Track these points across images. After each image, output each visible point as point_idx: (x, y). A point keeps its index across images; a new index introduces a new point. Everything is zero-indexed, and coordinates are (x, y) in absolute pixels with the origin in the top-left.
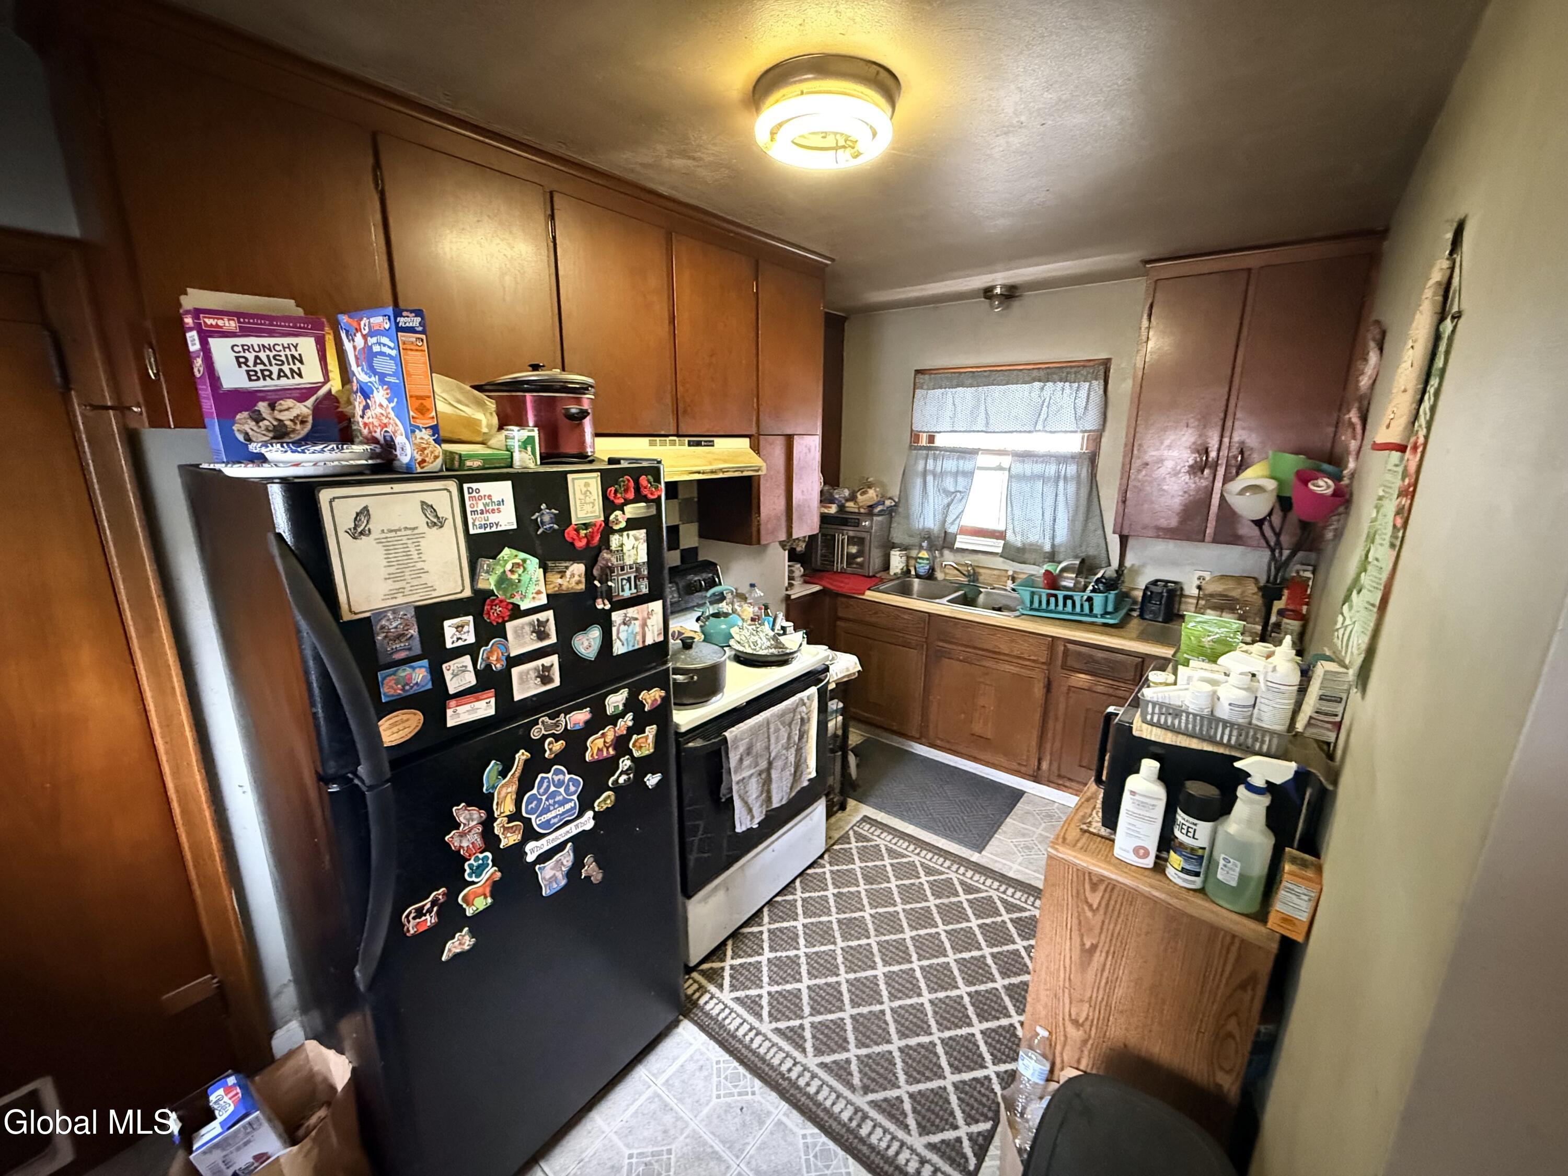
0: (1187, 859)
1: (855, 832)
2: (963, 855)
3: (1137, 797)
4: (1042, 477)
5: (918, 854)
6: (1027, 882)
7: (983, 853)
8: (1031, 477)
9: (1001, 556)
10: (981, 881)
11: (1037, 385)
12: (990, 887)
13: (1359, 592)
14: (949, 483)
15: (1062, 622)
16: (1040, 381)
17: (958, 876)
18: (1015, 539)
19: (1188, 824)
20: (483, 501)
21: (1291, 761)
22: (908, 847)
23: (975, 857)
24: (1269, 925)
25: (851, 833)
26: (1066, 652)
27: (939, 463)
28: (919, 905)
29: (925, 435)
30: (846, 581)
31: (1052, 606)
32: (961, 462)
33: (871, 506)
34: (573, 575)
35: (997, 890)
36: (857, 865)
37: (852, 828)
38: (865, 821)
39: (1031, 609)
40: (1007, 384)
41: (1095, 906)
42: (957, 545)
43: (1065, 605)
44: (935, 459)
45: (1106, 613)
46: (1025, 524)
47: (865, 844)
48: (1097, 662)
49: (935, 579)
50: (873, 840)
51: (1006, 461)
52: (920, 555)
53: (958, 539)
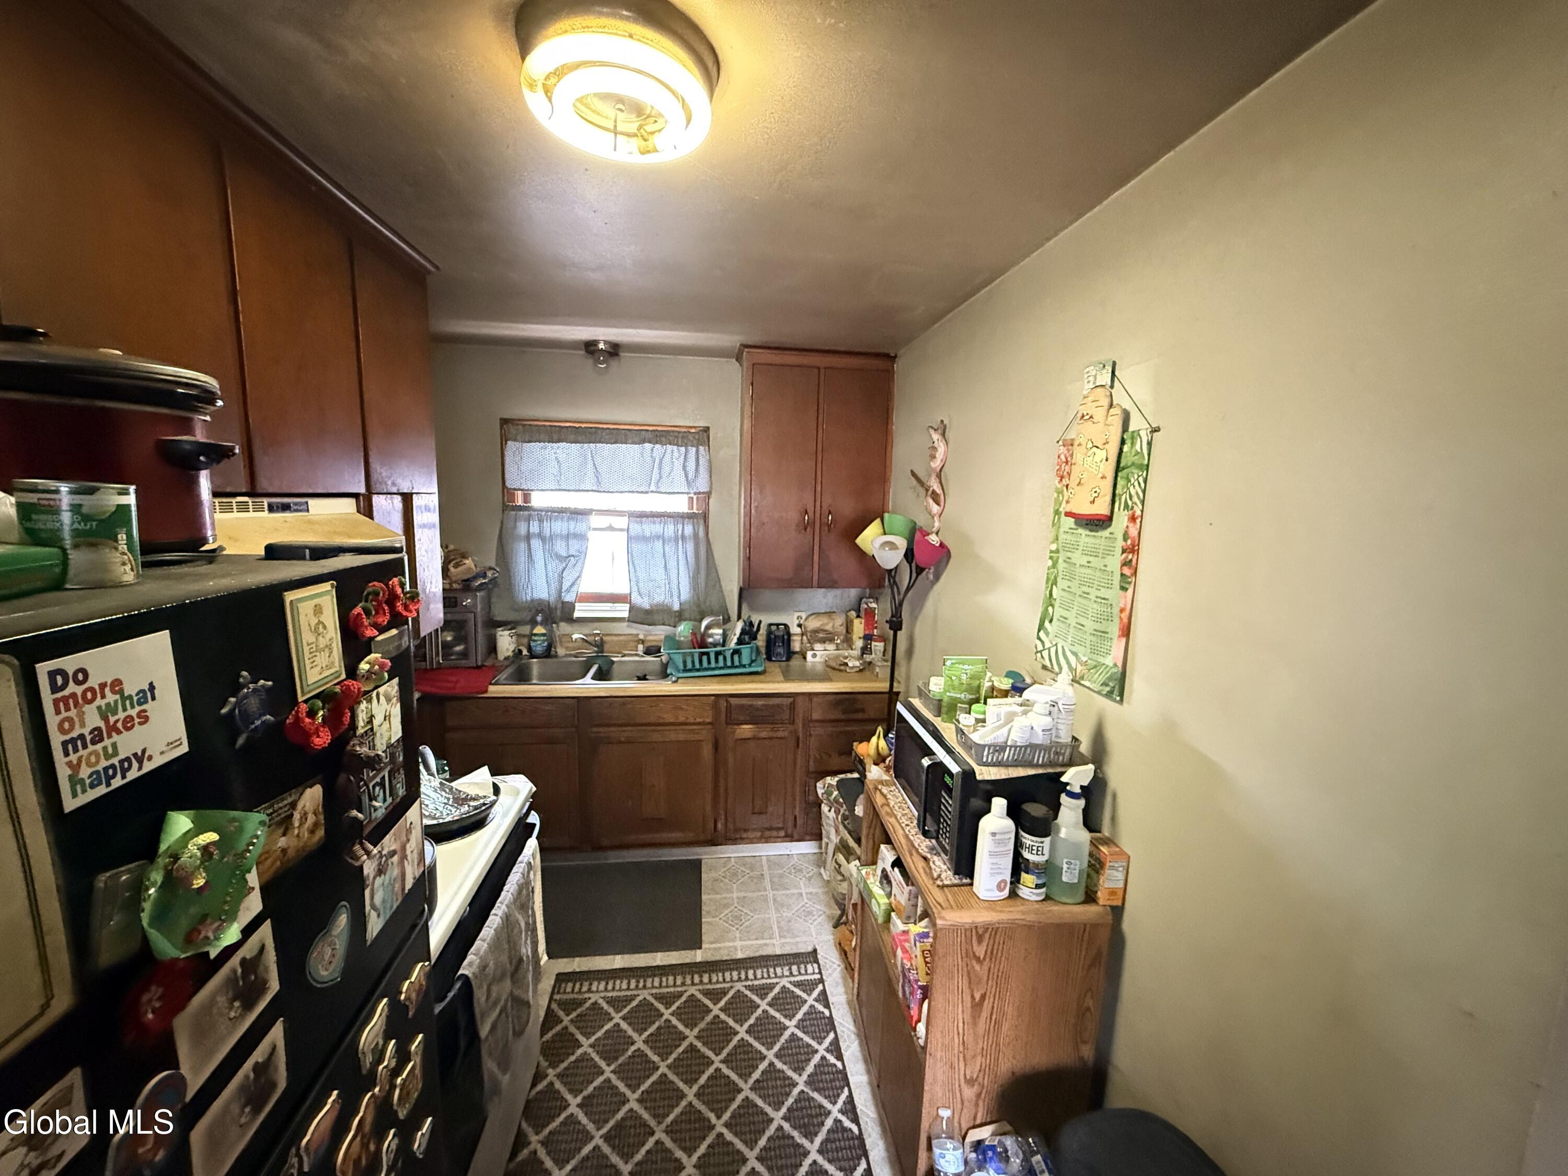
0: (1038, 876)
1: (561, 1004)
2: (688, 961)
3: (998, 837)
4: (661, 537)
5: (645, 987)
6: (757, 954)
7: (704, 946)
8: (650, 538)
9: (628, 621)
10: (721, 979)
11: (648, 446)
12: (732, 981)
13: (1051, 621)
14: (560, 547)
15: (719, 678)
16: (650, 442)
17: (697, 987)
18: (644, 603)
19: (1037, 844)
20: (99, 702)
21: (1087, 764)
22: (629, 984)
23: (698, 956)
24: (1101, 902)
25: (554, 1006)
26: (729, 708)
27: (546, 524)
28: (681, 1049)
29: (520, 492)
30: (454, 679)
31: (705, 664)
32: (572, 524)
33: (467, 580)
34: (304, 816)
35: (740, 980)
36: (586, 1045)
37: (551, 999)
38: (563, 981)
39: (685, 670)
40: (616, 442)
41: (982, 957)
42: (577, 614)
43: (717, 660)
44: (541, 521)
45: (752, 661)
46: (651, 584)
47: (579, 1011)
48: (757, 709)
49: (556, 656)
50: (585, 1000)
51: (622, 522)
52: (535, 631)
53: (577, 608)
